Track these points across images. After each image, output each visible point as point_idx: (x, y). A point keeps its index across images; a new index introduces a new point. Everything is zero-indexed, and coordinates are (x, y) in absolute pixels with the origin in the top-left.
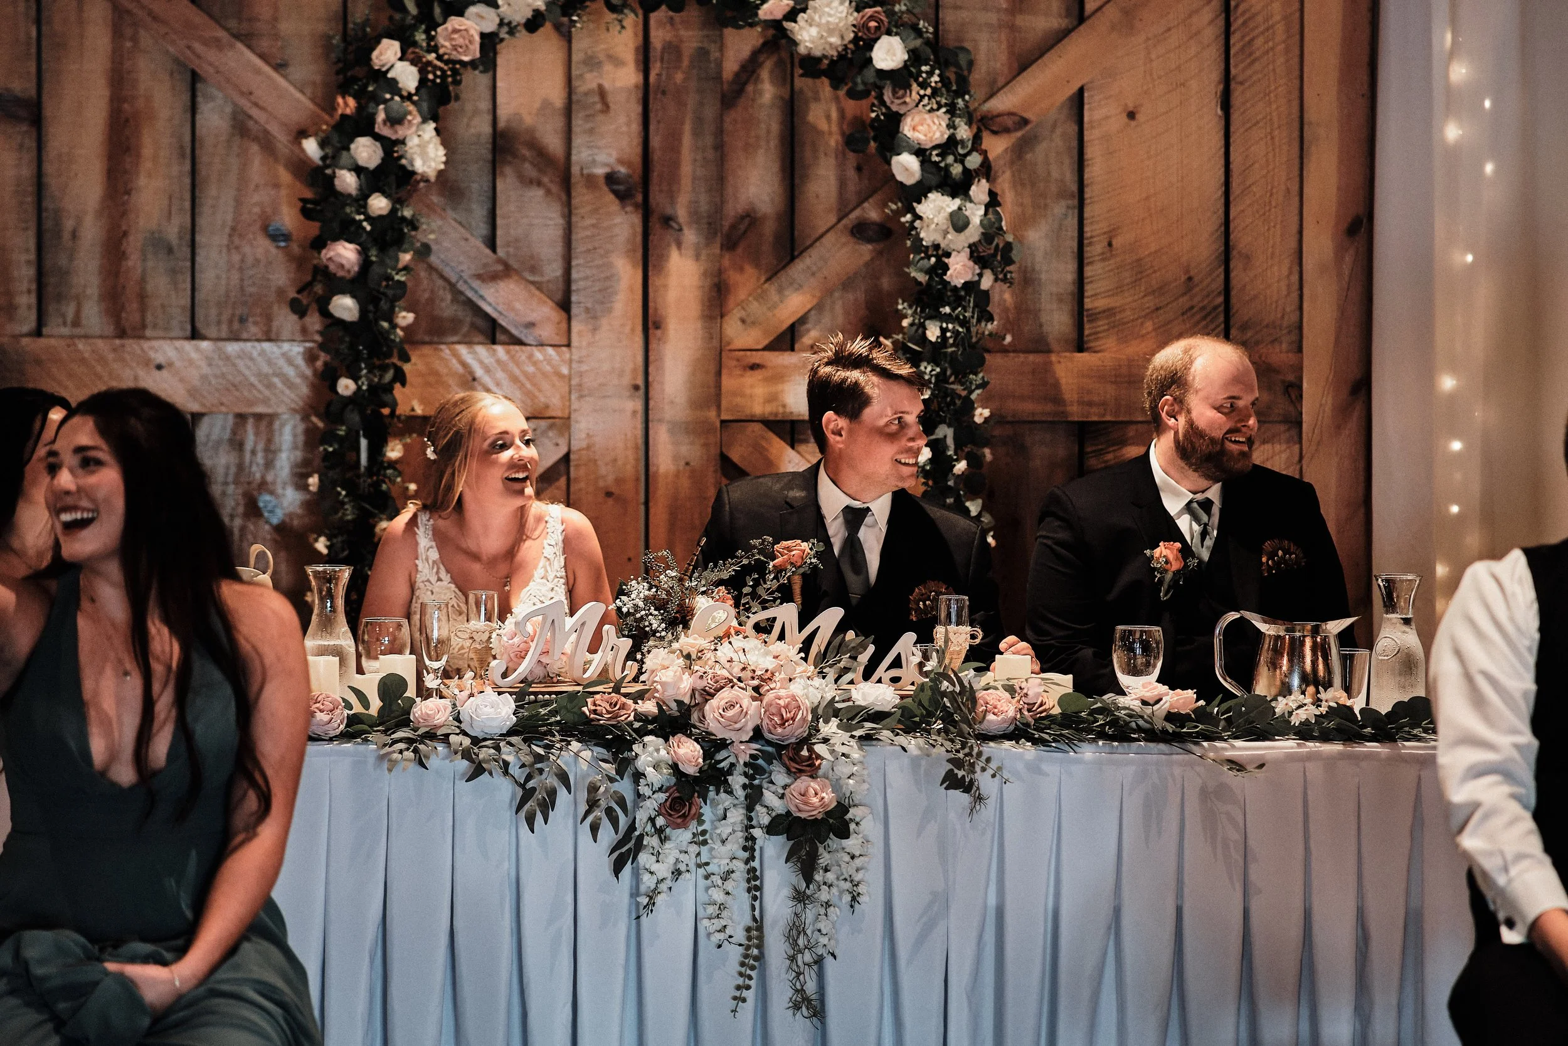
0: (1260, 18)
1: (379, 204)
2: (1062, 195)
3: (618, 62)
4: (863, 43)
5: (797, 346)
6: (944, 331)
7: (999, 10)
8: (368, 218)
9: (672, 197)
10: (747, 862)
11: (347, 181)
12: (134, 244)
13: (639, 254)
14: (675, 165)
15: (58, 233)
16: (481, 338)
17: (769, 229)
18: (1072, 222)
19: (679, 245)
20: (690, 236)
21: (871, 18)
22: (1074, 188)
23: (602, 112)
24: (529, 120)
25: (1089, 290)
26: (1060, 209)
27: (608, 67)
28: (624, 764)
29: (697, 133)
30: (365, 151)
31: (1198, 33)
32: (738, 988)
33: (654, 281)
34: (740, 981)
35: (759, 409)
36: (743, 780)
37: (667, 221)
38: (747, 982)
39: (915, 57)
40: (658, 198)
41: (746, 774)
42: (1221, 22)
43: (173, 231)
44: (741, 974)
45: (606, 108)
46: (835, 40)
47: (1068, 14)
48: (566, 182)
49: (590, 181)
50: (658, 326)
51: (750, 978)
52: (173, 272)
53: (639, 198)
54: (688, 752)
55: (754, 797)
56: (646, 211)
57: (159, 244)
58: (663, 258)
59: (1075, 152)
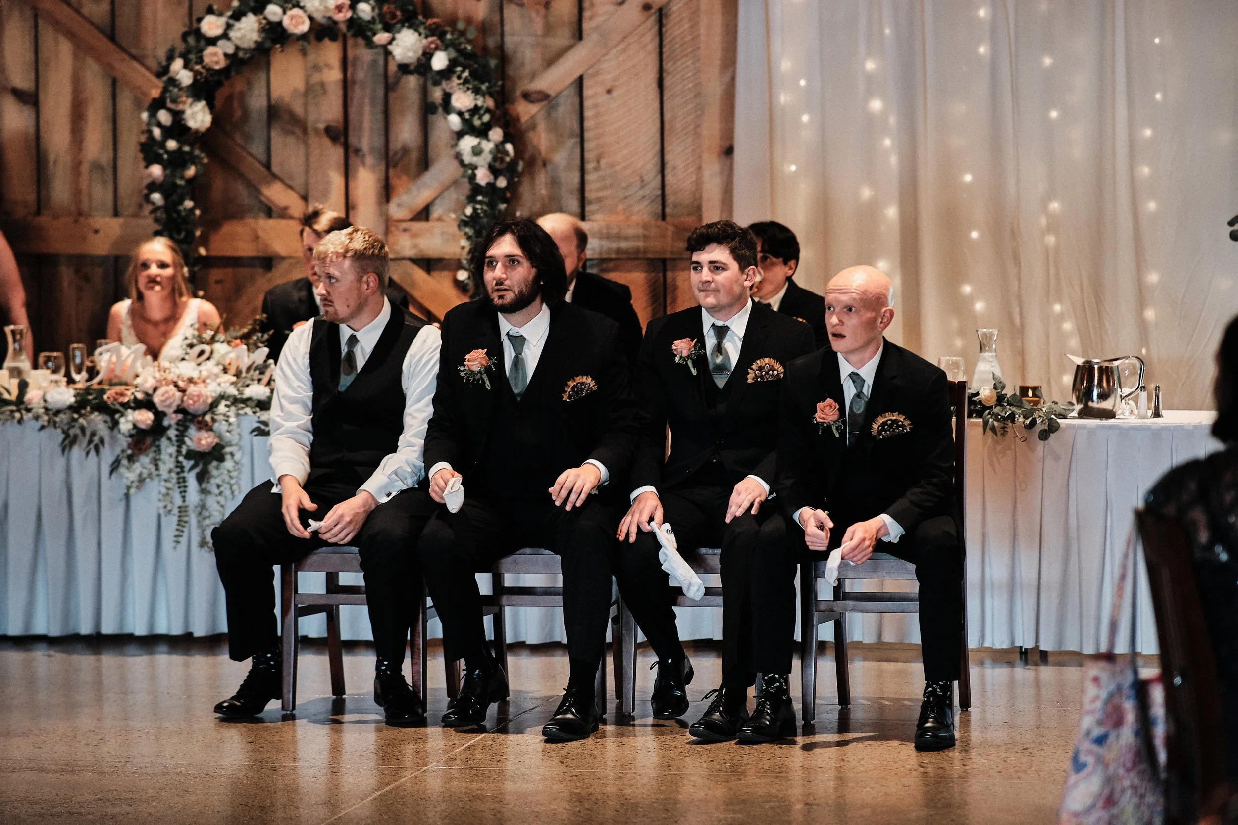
0: (678, 39)
1: (172, 144)
2: (572, 136)
3: (330, 67)
4: (428, 55)
5: (431, 218)
6: (475, 210)
7: (536, 35)
8: (167, 152)
9: (359, 138)
10: (178, 473)
11: (157, 132)
12: (85, 168)
13: (342, 169)
14: (361, 122)
15: (46, 161)
16: (262, 215)
17: (414, 155)
18: (578, 151)
19: (364, 164)
20: (370, 160)
21: (432, 42)
22: (578, 131)
23: (322, 94)
24: (287, 99)
25: (588, 188)
26: (572, 143)
27: (326, 71)
28: (115, 424)
29: (373, 105)
30: (164, 117)
31: (645, 46)
32: (176, 536)
33: (352, 185)
34: (177, 533)
35: (409, 252)
36: (176, 432)
37: (357, 151)
38: (181, 534)
39: (453, 63)
40: (352, 140)
41: (177, 430)
42: (657, 40)
43: (106, 158)
44: (177, 530)
45: (325, 92)
46: (410, 54)
47: (574, 36)
48: (305, 131)
49: (317, 131)
50: (353, 208)
51: (182, 531)
52: (104, 182)
53: (342, 140)
54: (145, 417)
55: (181, 442)
56: (346, 147)
57: (97, 167)
58: (356, 171)
59: (578, 112)
